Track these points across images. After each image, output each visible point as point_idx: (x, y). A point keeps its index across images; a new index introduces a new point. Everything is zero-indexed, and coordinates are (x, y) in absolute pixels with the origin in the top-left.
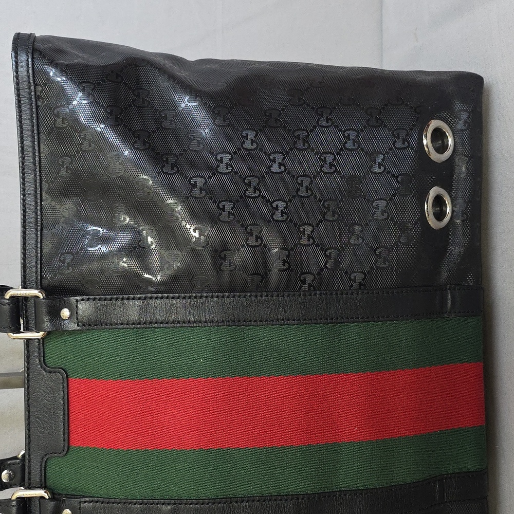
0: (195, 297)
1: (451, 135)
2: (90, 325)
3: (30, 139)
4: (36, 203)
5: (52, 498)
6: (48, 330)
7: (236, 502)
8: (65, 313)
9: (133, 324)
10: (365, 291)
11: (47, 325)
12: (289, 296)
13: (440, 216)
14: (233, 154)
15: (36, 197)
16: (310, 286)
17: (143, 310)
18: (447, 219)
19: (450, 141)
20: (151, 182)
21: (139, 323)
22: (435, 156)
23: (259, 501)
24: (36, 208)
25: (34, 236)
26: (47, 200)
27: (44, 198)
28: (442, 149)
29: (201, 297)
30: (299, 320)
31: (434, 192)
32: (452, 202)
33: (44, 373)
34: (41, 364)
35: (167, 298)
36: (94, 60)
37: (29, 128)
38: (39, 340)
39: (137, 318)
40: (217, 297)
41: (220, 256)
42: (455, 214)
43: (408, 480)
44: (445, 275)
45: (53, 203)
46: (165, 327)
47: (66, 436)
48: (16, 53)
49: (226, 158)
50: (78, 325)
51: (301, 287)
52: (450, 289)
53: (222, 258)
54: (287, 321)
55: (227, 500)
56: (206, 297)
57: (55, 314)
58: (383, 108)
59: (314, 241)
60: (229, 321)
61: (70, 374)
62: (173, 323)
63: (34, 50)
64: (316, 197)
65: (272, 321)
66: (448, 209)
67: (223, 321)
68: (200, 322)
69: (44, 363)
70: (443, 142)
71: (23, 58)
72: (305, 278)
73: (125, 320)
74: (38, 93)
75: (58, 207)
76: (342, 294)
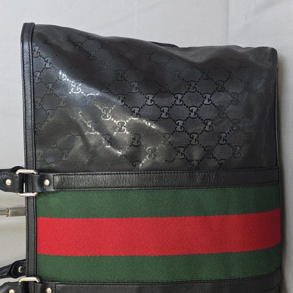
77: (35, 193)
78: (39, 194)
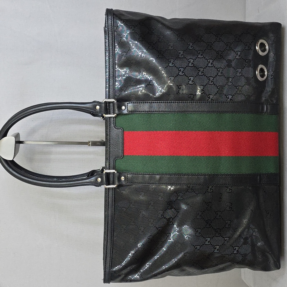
0: (169, 103)
1: (268, 45)
2: (132, 112)
3: (111, 46)
4: (113, 69)
5: (118, 172)
6: (118, 113)
7: (183, 175)
8: (123, 108)
9: (147, 112)
10: (232, 102)
11: (117, 112)
12: (203, 103)
13: (262, 76)
14: (184, 51)
15: (113, 67)
16: (211, 99)
17: (151, 107)
18: (265, 77)
19: (267, 47)
20: (154, 61)
21: (149, 112)
22: (261, 53)
23: (191, 175)
24: (113, 71)
25: (112, 81)
26: (117, 68)
27: (116, 67)
28: (264, 50)
29: (171, 103)
30: (207, 111)
31: (260, 66)
32: (267, 71)
33: (115, 129)
34: (114, 126)
35: (159, 103)
36: (134, 18)
37: (112, 42)
38: (114, 117)
39: (148, 110)
40: (177, 102)
41: (178, 88)
42: (268, 76)
43: (247, 173)
44: (264, 99)
45: (119, 69)
46: (158, 113)
47: (123, 151)
48: (107, 15)
49: (182, 52)
50: (128, 112)
51: (208, 100)
52: (266, 104)
53: (179, 88)
54: (203, 112)
55: (179, 174)
56: (173, 103)
57: (119, 108)
58: (241, 35)
59: (214, 83)
60: (181, 111)
61: (124, 130)
62: (161, 111)
63: (114, 14)
64: (214, 67)
65: (197, 112)
66: (266, 73)
67: (179, 111)
68: (171, 111)
69: (115, 126)
70: (264, 48)
71: (110, 17)
72: (210, 97)
73: (144, 111)
74: (115, 30)
75: (121, 70)
76: (223, 102)
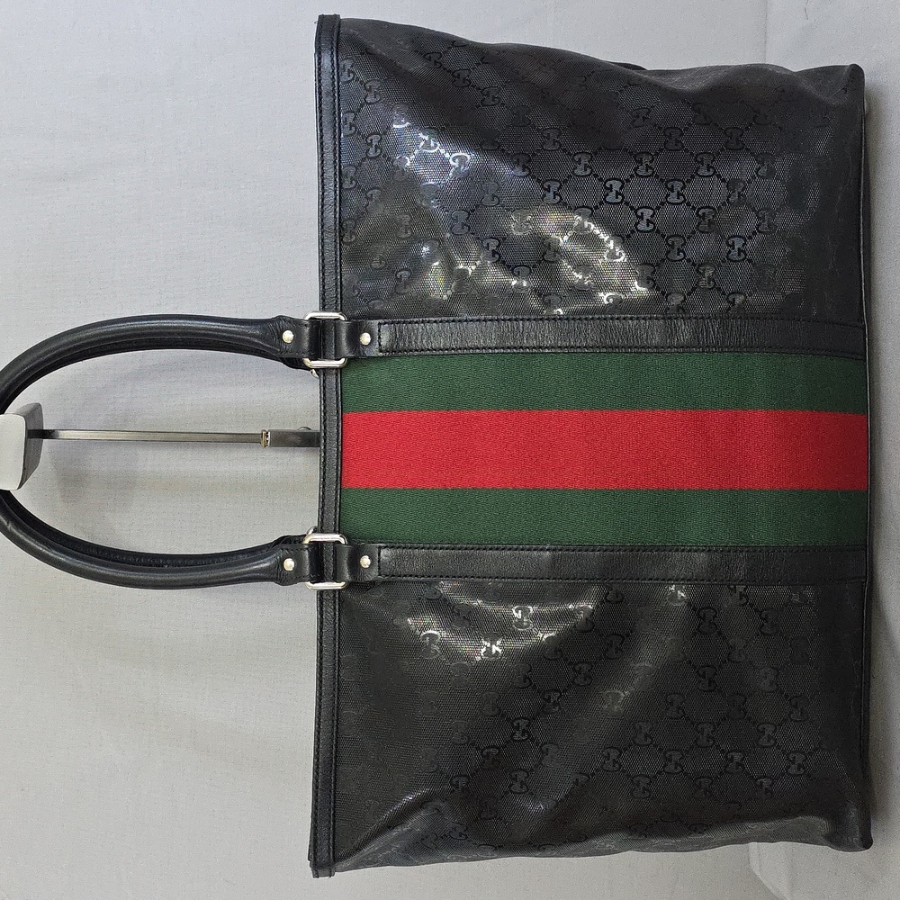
77: (343, 360)
78: (350, 361)
